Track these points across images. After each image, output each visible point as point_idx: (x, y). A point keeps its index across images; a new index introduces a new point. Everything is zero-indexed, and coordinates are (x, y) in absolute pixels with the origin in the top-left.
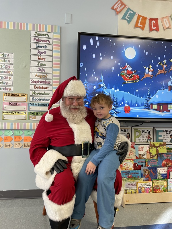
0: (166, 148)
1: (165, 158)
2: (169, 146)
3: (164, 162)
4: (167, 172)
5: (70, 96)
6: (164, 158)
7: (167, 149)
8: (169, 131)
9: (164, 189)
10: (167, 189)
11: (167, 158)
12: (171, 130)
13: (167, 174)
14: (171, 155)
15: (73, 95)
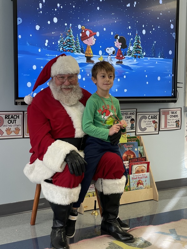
0: (126, 137)
1: (126, 149)
2: (129, 134)
3: (124, 154)
4: (128, 167)
5: (60, 75)
6: (124, 149)
7: (128, 138)
8: (129, 114)
9: (126, 188)
10: (130, 187)
11: (128, 149)
12: (131, 112)
13: (129, 169)
14: (133, 145)
15: (63, 73)
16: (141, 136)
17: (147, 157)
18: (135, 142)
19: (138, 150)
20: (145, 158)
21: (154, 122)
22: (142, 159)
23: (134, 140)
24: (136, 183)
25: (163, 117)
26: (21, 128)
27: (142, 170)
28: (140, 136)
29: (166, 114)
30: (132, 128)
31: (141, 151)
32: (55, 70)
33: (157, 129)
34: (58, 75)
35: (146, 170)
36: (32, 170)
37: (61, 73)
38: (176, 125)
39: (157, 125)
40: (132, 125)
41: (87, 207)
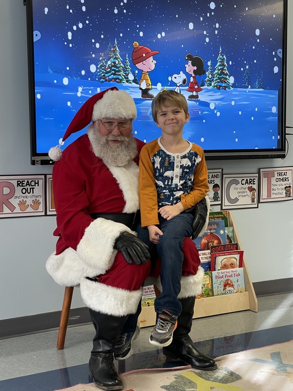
3: (203, 240)
4: (210, 260)
5: (106, 118)
7: (210, 214)
8: (210, 176)
9: (207, 293)
10: (212, 290)
11: (209, 231)
12: (213, 174)
13: (210, 263)
14: (217, 225)
15: (112, 117)
16: (230, 211)
17: (239, 244)
18: (220, 220)
19: (224, 232)
20: (237, 244)
21: (251, 189)
22: (232, 246)
23: (219, 217)
24: (222, 284)
25: (264, 182)
26: (41, 200)
27: (232, 264)
28: (228, 211)
29: (269, 176)
30: (215, 198)
31: (230, 235)
32: (100, 111)
33: (256, 200)
34: (103, 118)
35: (238, 264)
36: (59, 265)
37: (108, 116)
38: (286, 193)
39: (256, 194)
40: (216, 194)
41: (145, 321)
